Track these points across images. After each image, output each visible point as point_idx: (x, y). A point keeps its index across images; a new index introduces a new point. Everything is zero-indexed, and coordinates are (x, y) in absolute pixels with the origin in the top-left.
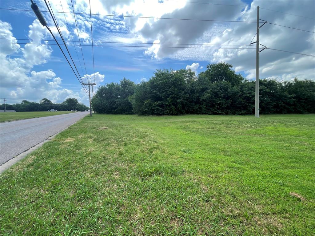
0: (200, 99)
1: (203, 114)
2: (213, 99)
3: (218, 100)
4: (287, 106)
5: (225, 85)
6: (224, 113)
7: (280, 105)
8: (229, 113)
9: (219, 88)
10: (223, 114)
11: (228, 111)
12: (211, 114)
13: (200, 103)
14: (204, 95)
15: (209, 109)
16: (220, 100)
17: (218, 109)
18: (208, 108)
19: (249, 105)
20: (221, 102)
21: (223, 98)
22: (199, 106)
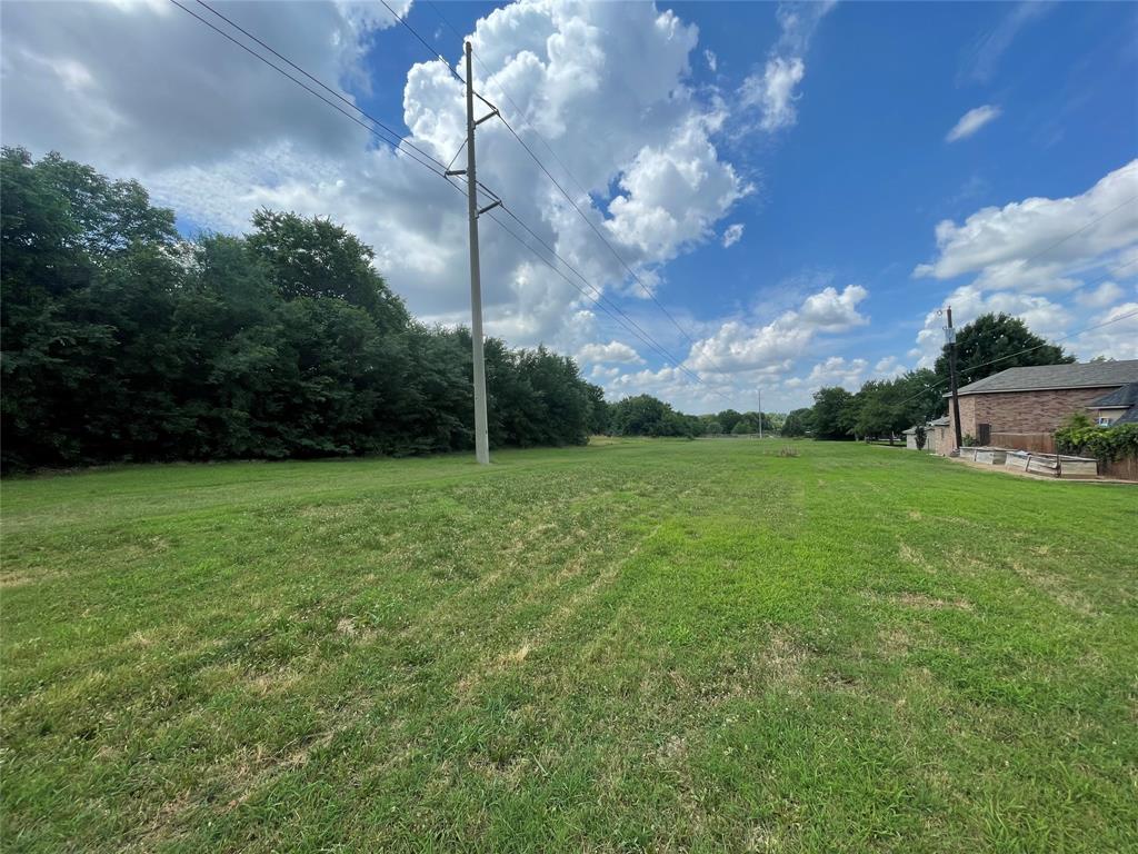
0: (213, 367)
1: (231, 456)
2: (294, 380)
3: (317, 388)
4: (532, 426)
5: (349, 318)
6: (347, 448)
7: (517, 420)
8: (370, 449)
9: (321, 328)
10: (343, 456)
11: (366, 442)
12: (285, 458)
13: (211, 395)
14: (235, 352)
15: (270, 433)
16: (329, 387)
17: (320, 430)
18: (266, 425)
19: (440, 416)
20: (335, 395)
21: (343, 379)
22: (203, 412)
